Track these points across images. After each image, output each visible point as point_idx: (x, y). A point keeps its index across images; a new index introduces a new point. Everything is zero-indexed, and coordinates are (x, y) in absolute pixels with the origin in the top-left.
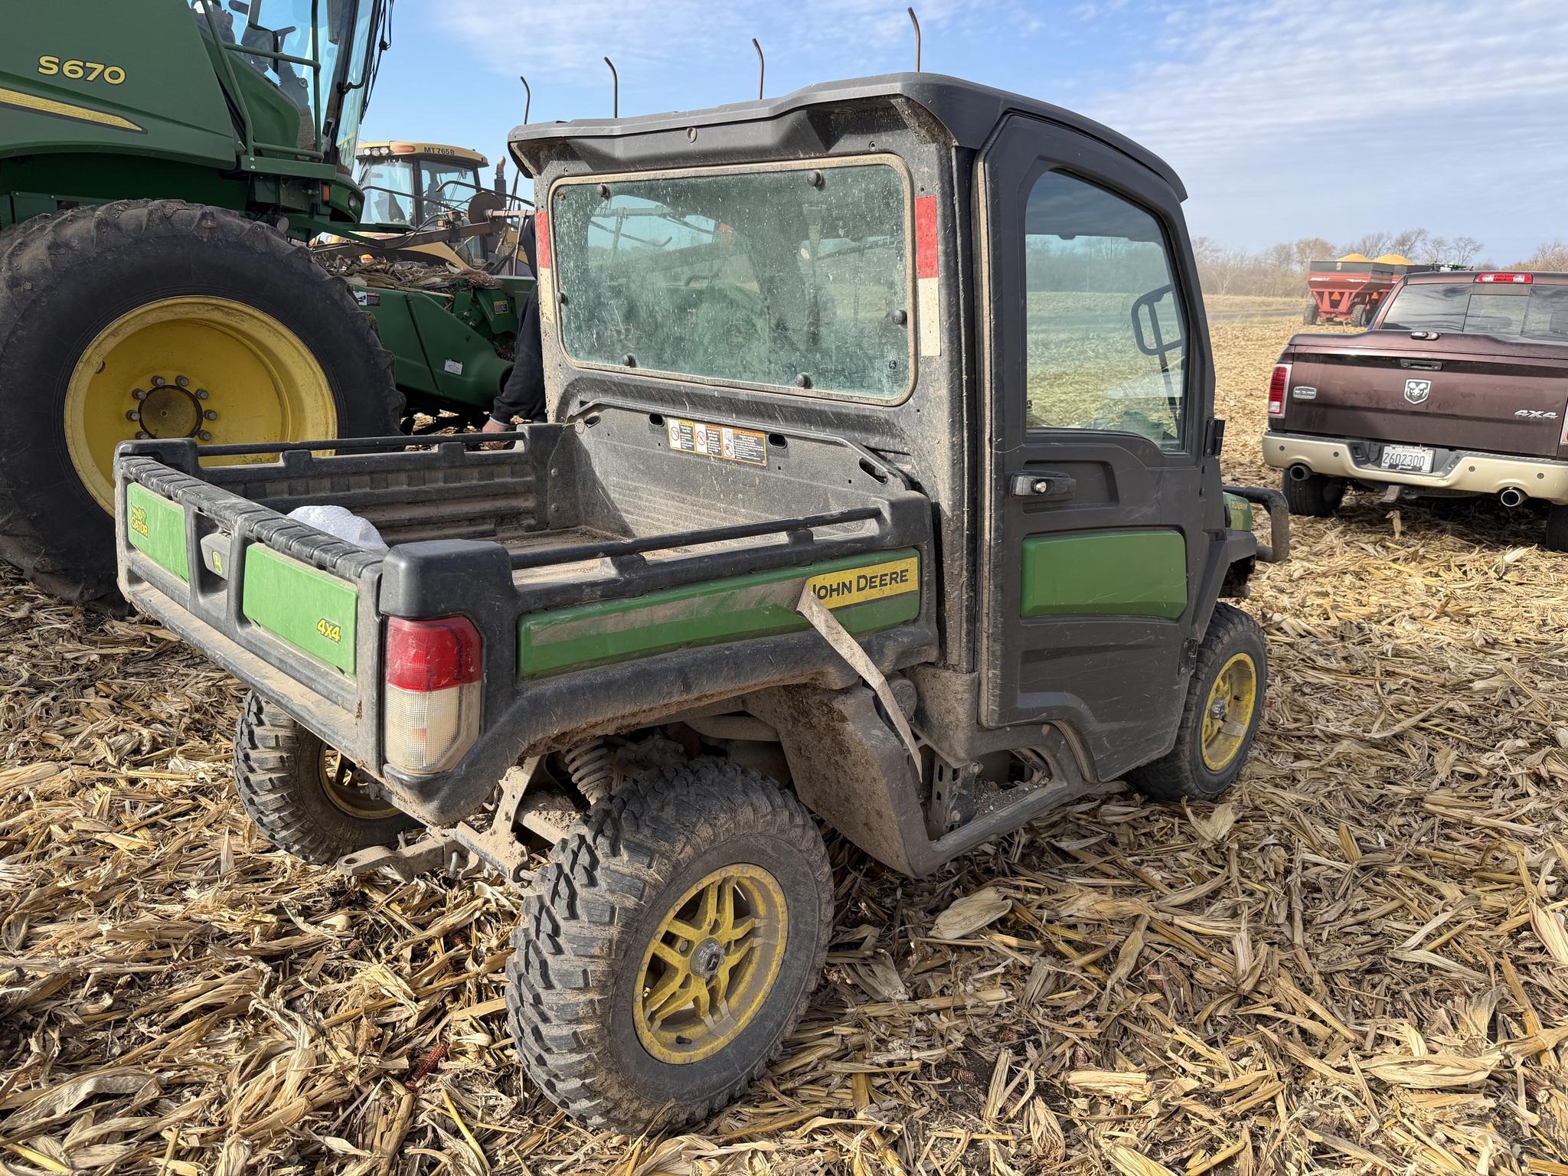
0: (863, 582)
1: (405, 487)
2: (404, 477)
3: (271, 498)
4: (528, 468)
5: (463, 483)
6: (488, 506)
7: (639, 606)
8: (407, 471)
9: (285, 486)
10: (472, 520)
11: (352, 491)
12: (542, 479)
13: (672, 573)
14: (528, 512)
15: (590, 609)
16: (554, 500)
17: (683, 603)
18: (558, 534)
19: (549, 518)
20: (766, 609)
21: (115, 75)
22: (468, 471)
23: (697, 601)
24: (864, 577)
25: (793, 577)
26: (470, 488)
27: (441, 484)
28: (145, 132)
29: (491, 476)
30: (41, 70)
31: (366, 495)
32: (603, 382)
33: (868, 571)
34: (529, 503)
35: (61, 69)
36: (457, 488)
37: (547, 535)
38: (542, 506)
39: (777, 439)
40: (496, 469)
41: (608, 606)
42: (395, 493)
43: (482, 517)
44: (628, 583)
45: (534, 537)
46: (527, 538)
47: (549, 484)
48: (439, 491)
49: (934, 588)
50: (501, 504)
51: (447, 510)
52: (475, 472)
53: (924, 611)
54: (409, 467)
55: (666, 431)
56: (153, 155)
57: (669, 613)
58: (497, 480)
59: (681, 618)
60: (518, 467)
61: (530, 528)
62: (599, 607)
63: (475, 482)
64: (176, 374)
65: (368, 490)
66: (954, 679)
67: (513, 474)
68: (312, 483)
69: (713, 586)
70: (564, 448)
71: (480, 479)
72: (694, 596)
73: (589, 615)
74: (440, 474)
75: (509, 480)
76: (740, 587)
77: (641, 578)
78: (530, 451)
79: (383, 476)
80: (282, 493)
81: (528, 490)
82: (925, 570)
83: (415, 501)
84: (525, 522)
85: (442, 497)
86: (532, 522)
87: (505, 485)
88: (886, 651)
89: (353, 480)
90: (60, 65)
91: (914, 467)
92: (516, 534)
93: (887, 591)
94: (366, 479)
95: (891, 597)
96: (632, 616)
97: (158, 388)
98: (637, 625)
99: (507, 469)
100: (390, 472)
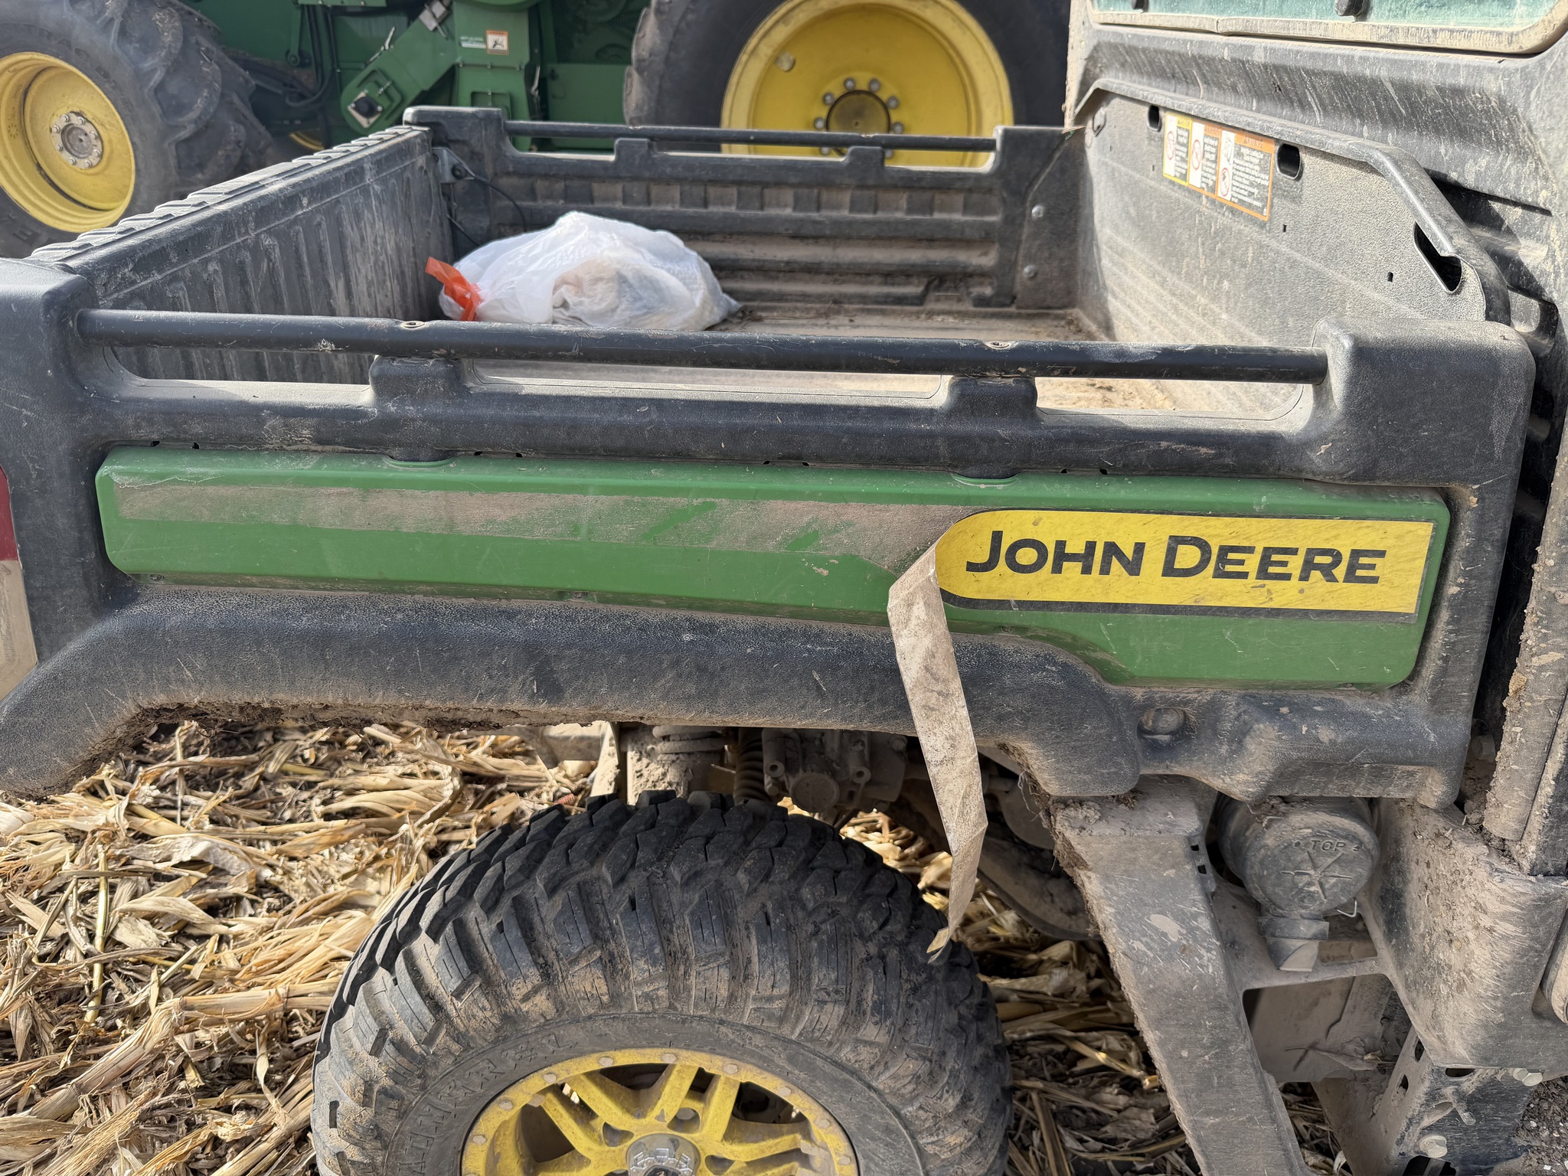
0: (1188, 556)
1: (788, 212)
2: (788, 195)
3: (598, 205)
4: (994, 201)
5: (881, 215)
6: (915, 256)
7: (413, 484)
8: (792, 186)
9: (618, 189)
10: (889, 275)
11: (713, 209)
12: (1014, 220)
13: (527, 425)
14: (982, 274)
15: (279, 467)
16: (1030, 259)
17: (545, 502)
18: (1030, 317)
19: (1018, 288)
20: (822, 562)
22: (890, 196)
23: (592, 504)
24: (1202, 545)
25: (924, 499)
26: (888, 223)
27: (845, 213)
29: (930, 208)
31: (726, 217)
32: (1131, 50)
33: (1218, 531)
34: (985, 259)
36: (866, 223)
37: (1009, 317)
38: (1007, 267)
39: (1289, 157)
40: (939, 198)
41: (329, 469)
42: (769, 220)
43: (905, 273)
44: (388, 423)
45: (986, 316)
46: (974, 315)
47: (1026, 231)
48: (836, 223)
49: (1482, 620)
50: (938, 256)
51: (849, 254)
52: (903, 199)
53: (1429, 671)
54: (793, 180)
55: (1162, 139)
57: (503, 516)
58: (937, 216)
59: (539, 534)
60: (975, 197)
61: (982, 301)
62: (306, 467)
63: (899, 215)
65: (733, 209)
66: (1481, 873)
67: (966, 209)
68: (655, 190)
69: (657, 477)
70: (1063, 171)
71: (910, 211)
72: (582, 489)
73: (266, 479)
74: (846, 197)
75: (958, 217)
76: (734, 495)
77: (433, 420)
78: (998, 172)
79: (757, 190)
80: (615, 199)
81: (984, 238)
82: (1456, 566)
83: (798, 236)
84: (976, 291)
85: (841, 234)
86: (988, 291)
87: (946, 225)
88: (1250, 744)
89: (713, 191)
91: (1551, 255)
92: (956, 307)
93: (1286, 595)
94: (733, 192)
95: (1305, 613)
96: (388, 502)
97: (849, 93)
98: (409, 526)
99: (959, 199)
100: (765, 185)
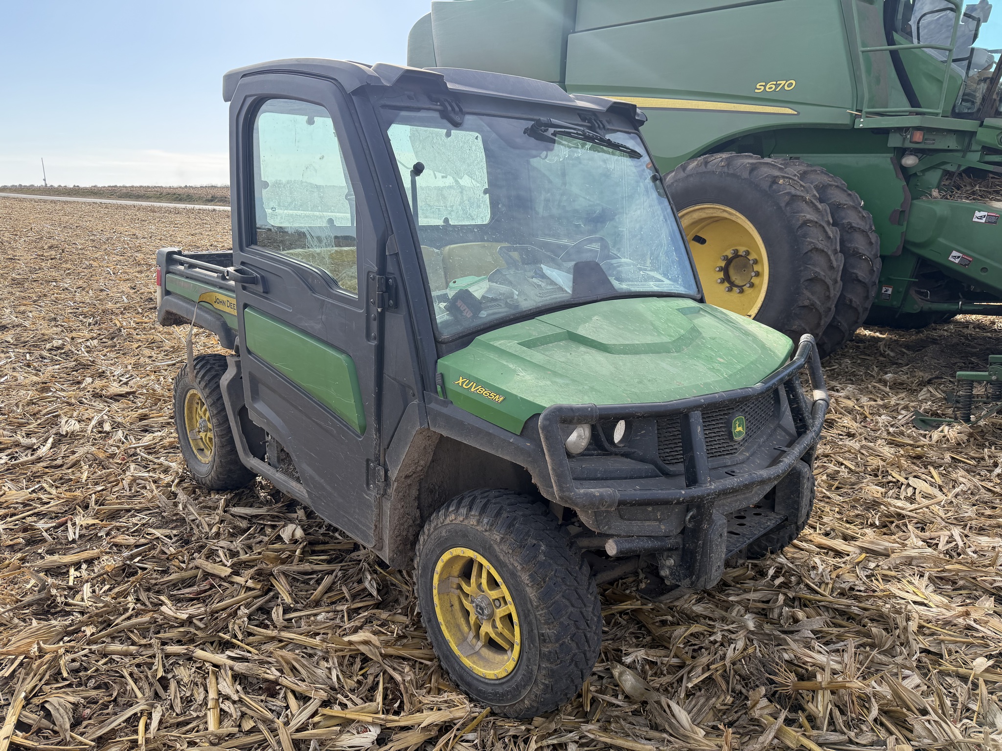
21: (790, 85)
28: (799, 114)
30: (756, 91)
35: (765, 88)
56: (802, 127)
64: (745, 249)
90: (765, 86)
97: (736, 255)
